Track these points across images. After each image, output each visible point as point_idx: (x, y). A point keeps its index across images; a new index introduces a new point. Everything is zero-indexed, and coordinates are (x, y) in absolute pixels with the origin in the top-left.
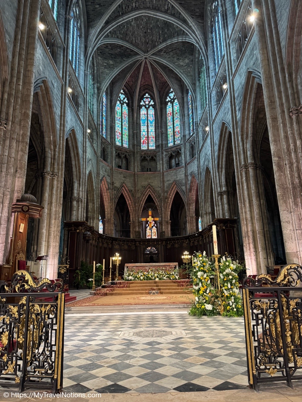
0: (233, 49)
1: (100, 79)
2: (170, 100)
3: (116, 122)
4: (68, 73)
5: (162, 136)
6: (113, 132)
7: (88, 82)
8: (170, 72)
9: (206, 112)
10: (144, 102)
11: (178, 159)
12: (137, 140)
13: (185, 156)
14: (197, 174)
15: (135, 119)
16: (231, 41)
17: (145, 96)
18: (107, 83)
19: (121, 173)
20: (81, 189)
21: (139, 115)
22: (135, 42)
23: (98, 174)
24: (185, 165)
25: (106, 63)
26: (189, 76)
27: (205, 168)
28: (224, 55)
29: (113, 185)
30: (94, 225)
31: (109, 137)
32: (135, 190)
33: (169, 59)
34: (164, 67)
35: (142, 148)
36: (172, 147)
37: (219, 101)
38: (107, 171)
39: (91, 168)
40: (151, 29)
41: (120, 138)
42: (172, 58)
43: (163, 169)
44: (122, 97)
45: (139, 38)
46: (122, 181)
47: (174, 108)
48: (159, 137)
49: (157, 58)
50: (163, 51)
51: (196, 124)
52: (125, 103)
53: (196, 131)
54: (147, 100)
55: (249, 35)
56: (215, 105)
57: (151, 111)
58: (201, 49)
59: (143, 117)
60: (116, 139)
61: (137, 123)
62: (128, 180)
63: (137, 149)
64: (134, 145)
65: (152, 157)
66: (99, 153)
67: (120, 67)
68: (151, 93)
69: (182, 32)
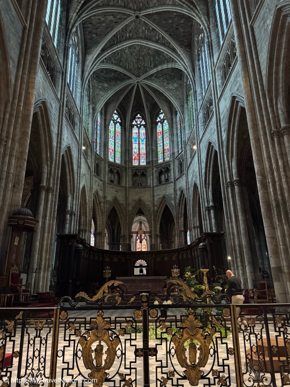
0: (218, 75)
1: (95, 100)
2: (160, 120)
3: (110, 139)
4: (66, 95)
5: (152, 154)
6: (107, 148)
7: (84, 103)
8: (160, 95)
9: (194, 132)
10: (136, 122)
11: (168, 175)
12: (129, 157)
13: (174, 172)
14: (185, 189)
15: (127, 137)
16: (216, 69)
17: (137, 117)
18: (102, 104)
19: (113, 188)
20: (74, 203)
21: (131, 134)
22: (129, 67)
23: (91, 188)
24: (174, 180)
25: (101, 86)
26: (178, 99)
27: (193, 184)
28: (210, 81)
29: (105, 198)
30: (86, 238)
31: (102, 153)
32: (126, 204)
33: (159, 83)
34: (155, 91)
35: (134, 164)
36: (161, 164)
37: (206, 122)
38: (100, 185)
39: (85, 182)
40: (143, 56)
41: (113, 155)
42: (162, 82)
43: (153, 184)
44: (115, 117)
45: (132, 64)
46: (114, 195)
47: (164, 128)
48: (149, 154)
49: (149, 83)
50: (154, 76)
51: (184, 143)
52: (119, 122)
53: (184, 149)
54: (138, 120)
55: (233, 64)
56: (202, 126)
57: (143, 131)
58: (189, 75)
59: (134, 135)
60: (109, 156)
61: (129, 141)
62: (120, 194)
63: (129, 165)
64: (125, 162)
65: (143, 173)
66: (93, 169)
67: (114, 90)
68: (142, 113)
69: (171, 59)
